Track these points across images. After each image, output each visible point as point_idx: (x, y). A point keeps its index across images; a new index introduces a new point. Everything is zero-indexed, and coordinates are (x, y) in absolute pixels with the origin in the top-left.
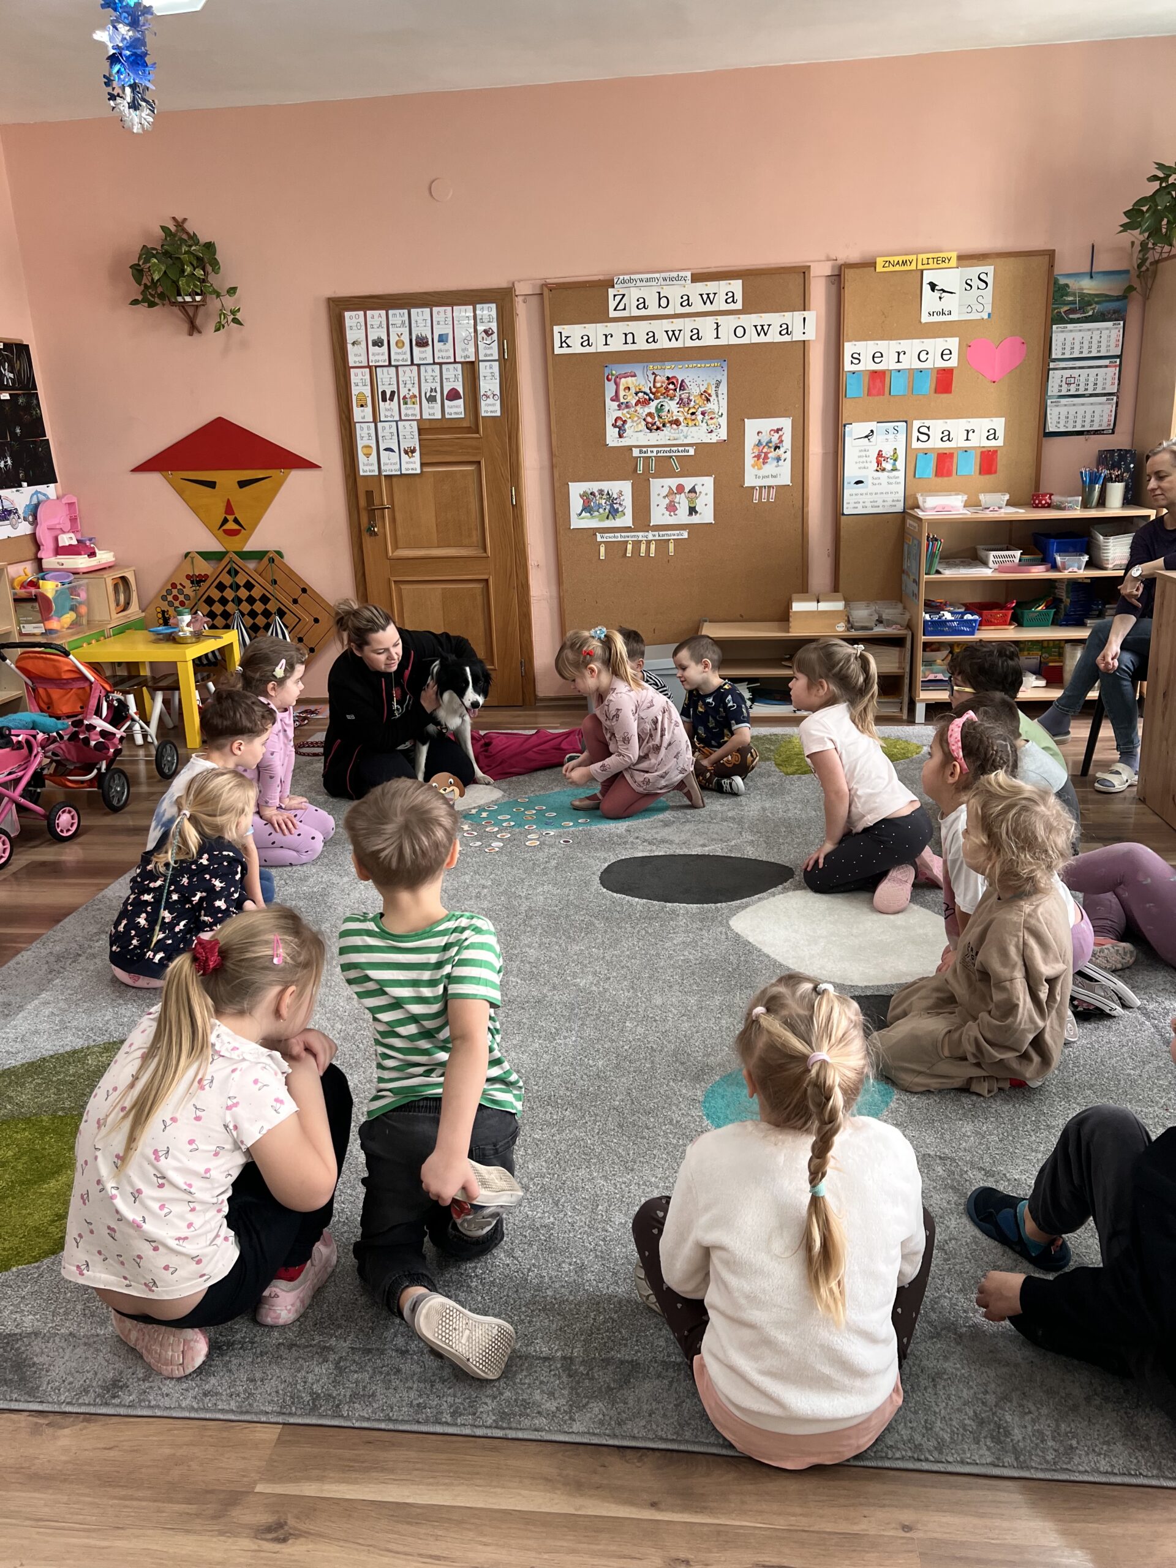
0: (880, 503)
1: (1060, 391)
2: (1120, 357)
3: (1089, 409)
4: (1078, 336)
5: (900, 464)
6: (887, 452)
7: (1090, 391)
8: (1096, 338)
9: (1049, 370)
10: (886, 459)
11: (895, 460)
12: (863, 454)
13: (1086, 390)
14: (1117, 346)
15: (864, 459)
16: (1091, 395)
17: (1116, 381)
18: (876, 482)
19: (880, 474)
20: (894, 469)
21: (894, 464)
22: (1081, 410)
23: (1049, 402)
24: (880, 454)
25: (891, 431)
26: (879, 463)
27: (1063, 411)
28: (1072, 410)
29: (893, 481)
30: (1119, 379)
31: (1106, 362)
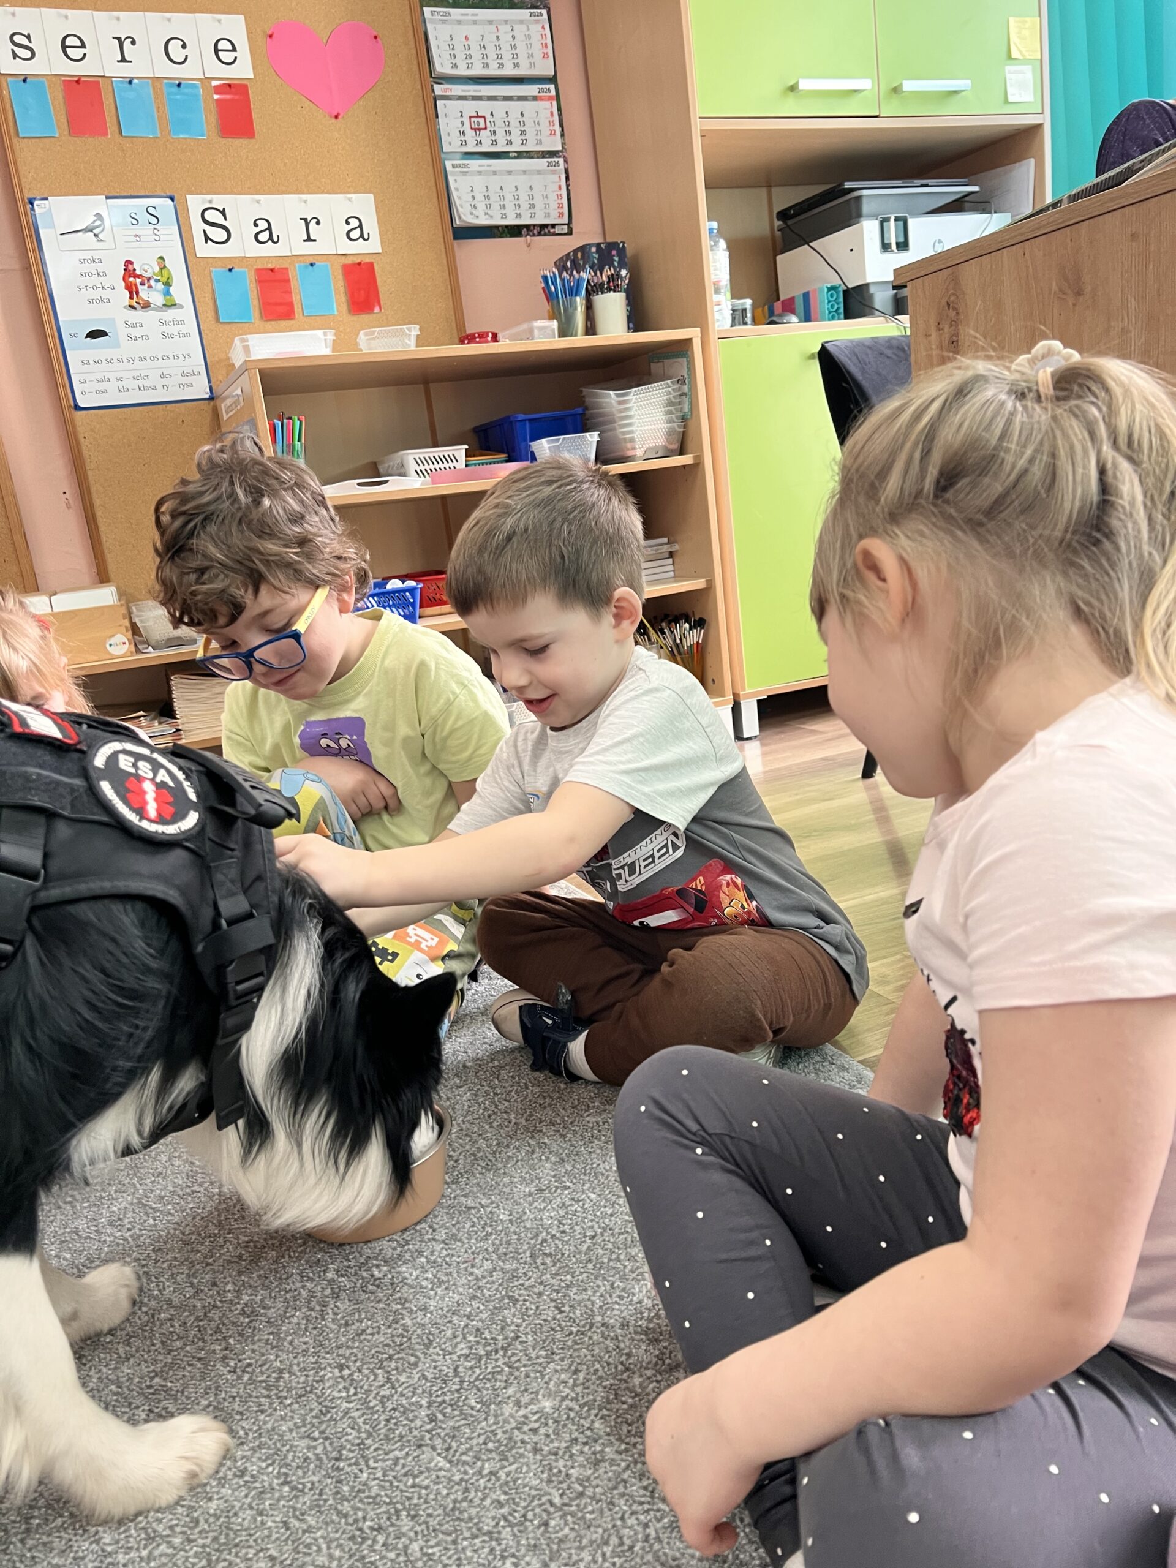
0: (154, 380)
1: (464, 143)
2: (553, 80)
3: (522, 181)
4: (474, 32)
5: (181, 291)
6: (146, 265)
7: (516, 147)
8: (505, 39)
9: (435, 99)
10: (146, 281)
11: (167, 284)
12: (92, 268)
13: (510, 142)
14: (545, 56)
15: (96, 281)
16: (520, 155)
17: (558, 130)
18: (136, 332)
19: (139, 315)
20: (170, 305)
21: (167, 293)
22: (509, 182)
23: (448, 165)
24: (129, 271)
25: (144, 217)
26: (132, 290)
27: (479, 182)
28: (495, 183)
29: (174, 330)
30: (561, 125)
31: (532, 90)
